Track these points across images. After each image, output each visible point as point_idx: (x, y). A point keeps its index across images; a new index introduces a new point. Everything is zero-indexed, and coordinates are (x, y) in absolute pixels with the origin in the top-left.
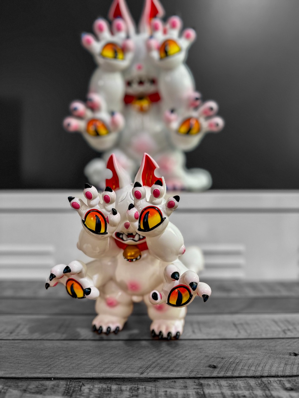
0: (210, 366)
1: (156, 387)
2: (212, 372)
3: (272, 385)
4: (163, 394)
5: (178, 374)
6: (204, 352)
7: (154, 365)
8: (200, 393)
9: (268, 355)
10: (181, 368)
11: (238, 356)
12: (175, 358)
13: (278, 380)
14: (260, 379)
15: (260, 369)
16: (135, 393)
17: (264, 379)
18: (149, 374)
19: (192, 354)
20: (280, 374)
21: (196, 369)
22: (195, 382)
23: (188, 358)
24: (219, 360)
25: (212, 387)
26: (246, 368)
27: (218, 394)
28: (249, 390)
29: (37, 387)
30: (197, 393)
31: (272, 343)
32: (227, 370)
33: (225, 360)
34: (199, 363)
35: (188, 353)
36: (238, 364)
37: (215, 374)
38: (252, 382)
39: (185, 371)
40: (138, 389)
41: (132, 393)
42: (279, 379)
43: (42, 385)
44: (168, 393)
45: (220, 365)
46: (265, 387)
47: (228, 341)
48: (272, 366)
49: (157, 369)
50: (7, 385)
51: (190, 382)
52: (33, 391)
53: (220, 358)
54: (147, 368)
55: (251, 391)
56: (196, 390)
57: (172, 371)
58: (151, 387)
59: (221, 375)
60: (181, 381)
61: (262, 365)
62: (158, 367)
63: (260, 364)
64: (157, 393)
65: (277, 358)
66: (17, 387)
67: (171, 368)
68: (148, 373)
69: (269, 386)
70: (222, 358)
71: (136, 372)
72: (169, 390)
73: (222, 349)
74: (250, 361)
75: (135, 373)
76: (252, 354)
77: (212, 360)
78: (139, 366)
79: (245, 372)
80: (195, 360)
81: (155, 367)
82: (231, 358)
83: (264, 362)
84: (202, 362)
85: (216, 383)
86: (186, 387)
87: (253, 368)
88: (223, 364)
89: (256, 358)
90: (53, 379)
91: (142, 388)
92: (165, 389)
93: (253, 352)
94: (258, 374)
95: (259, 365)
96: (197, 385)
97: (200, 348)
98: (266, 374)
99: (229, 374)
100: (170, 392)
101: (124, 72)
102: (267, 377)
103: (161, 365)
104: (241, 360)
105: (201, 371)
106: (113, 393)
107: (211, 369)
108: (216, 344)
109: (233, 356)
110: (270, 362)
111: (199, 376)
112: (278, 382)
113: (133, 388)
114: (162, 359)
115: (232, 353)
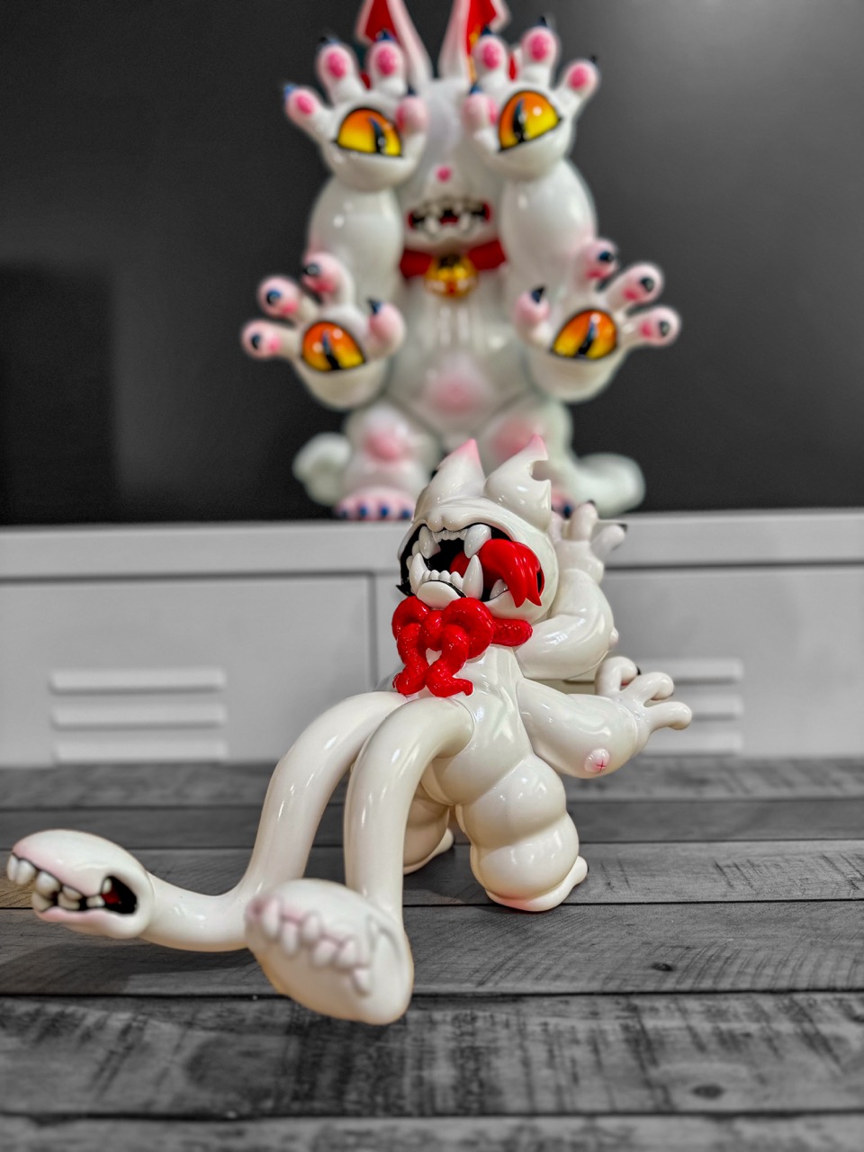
0: (656, 967)
1: (518, 1013)
2: (662, 980)
3: (820, 1011)
4: (538, 1029)
5: (575, 984)
6: (638, 933)
7: (511, 964)
8: (634, 1027)
9: (809, 940)
10: (581, 971)
11: (729, 942)
12: (565, 949)
13: (835, 999)
14: (789, 996)
15: (787, 972)
16: (468, 1028)
17: (798, 997)
18: (500, 985)
19: (607, 937)
20: (840, 983)
21: (619, 972)
22: (618, 1003)
23: (596, 947)
24: (677, 951)
25: (663, 1013)
26: (750, 970)
27: (680, 1029)
28: (758, 1020)
29: (220, 1016)
30: (626, 1028)
31: (821, 912)
32: (701, 975)
33: (694, 951)
34: (627, 959)
35: (597, 937)
36: (730, 961)
37: (669, 985)
38: (767, 1003)
39: (592, 978)
40: (474, 1019)
41: (460, 1027)
42: (839, 996)
43: (232, 1012)
44: (551, 1028)
45: (681, 964)
46: (800, 1015)
47: (700, 906)
48: (818, 965)
49: (519, 974)
50: (144, 1010)
51: (604, 1004)
52: (210, 1024)
53: (681, 947)
54: (494, 972)
55: (764, 1024)
56: (622, 1021)
57: (557, 977)
58: (508, 1014)
59: (686, 986)
60: (583, 1000)
61: (792, 963)
62: (521, 970)
63: (787, 960)
64: (522, 1027)
65: (832, 947)
66: (169, 1016)
67: (554, 972)
68: (496, 983)
69: (809, 1011)
70: (688, 948)
71: (466, 981)
72: (553, 1021)
73: (687, 927)
74: (761, 955)
75: (462, 981)
76: (767, 937)
77: (662, 951)
78: (473, 967)
79: (749, 979)
80: (617, 952)
81: (513, 969)
82: (709, 947)
83: (798, 956)
84: (634, 956)
85: (673, 1006)
86: (595, 1015)
87: (769, 971)
88: (689, 961)
89: (778, 946)
90: (255, 998)
91: (485, 1018)
92: (543, 1020)
93: (769, 932)
94: (783, 984)
95: (784, 963)
96: (623, 1010)
97: (629, 925)
98: (803, 984)
99: (707, 984)
100: (556, 1025)
101: (401, 189)
102: (807, 991)
103: (529, 965)
104: (738, 952)
105: (634, 977)
106: (411, 1027)
107: (660, 973)
108: (669, 914)
109: (715, 943)
110: (814, 956)
111: (629, 989)
112: (835, 1003)
113: (461, 1017)
114: (530, 951)
115: (713, 935)
